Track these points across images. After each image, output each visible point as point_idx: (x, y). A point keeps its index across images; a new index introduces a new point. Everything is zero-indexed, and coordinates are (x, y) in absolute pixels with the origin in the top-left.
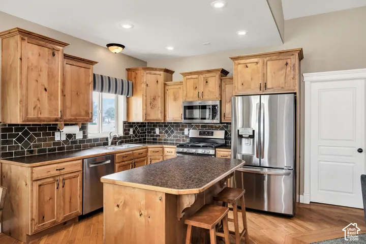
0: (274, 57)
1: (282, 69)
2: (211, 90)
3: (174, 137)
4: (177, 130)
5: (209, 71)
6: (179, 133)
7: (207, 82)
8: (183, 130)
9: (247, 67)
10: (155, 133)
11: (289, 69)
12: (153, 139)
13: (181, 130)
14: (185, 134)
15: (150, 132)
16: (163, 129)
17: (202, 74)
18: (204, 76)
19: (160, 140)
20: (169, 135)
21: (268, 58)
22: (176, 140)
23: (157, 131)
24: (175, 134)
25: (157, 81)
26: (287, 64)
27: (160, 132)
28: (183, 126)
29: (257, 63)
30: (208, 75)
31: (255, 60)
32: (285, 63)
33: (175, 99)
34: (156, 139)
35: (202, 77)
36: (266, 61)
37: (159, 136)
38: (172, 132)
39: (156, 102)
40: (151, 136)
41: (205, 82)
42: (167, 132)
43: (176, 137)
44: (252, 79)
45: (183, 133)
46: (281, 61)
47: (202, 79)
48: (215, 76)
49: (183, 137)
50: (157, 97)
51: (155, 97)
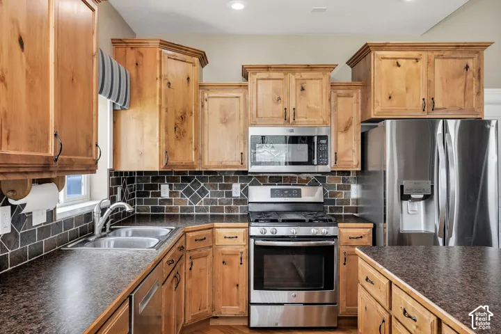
0: (447, 54)
1: (460, 75)
2: (312, 105)
3: (207, 202)
4: (214, 187)
5: (310, 68)
6: (220, 195)
7: (303, 89)
8: (230, 187)
9: (398, 65)
10: (159, 194)
11: (470, 76)
12: (154, 209)
13: (223, 187)
14: (234, 195)
15: (146, 194)
16: (180, 187)
17: (294, 73)
18: (298, 76)
19: (171, 209)
20: (195, 200)
21: (436, 53)
22: (213, 209)
23: (165, 191)
24: (209, 196)
25: (188, 78)
26: (467, 67)
27: (171, 193)
28: (227, 179)
29: (417, 60)
30: (306, 75)
31: (415, 54)
32: (465, 65)
33: (225, 121)
34: (162, 209)
35: (292, 78)
36: (433, 58)
37: (169, 201)
38: (203, 192)
39: (185, 124)
40: (147, 202)
41: (299, 88)
42: (188, 192)
43: (213, 202)
44: (407, 89)
45: (229, 194)
46: (457, 60)
47: (293, 82)
48: (322, 79)
49: (229, 203)
50: (188, 115)
51: (185, 113)
